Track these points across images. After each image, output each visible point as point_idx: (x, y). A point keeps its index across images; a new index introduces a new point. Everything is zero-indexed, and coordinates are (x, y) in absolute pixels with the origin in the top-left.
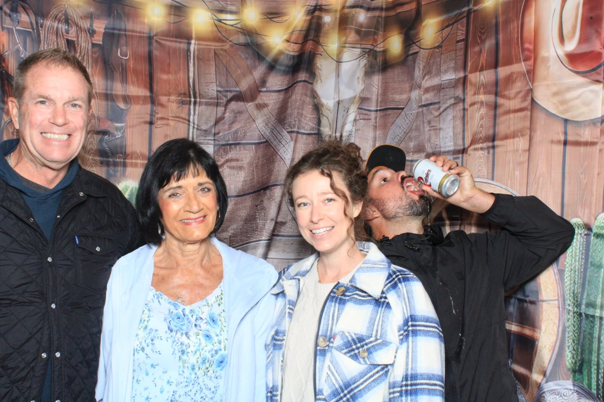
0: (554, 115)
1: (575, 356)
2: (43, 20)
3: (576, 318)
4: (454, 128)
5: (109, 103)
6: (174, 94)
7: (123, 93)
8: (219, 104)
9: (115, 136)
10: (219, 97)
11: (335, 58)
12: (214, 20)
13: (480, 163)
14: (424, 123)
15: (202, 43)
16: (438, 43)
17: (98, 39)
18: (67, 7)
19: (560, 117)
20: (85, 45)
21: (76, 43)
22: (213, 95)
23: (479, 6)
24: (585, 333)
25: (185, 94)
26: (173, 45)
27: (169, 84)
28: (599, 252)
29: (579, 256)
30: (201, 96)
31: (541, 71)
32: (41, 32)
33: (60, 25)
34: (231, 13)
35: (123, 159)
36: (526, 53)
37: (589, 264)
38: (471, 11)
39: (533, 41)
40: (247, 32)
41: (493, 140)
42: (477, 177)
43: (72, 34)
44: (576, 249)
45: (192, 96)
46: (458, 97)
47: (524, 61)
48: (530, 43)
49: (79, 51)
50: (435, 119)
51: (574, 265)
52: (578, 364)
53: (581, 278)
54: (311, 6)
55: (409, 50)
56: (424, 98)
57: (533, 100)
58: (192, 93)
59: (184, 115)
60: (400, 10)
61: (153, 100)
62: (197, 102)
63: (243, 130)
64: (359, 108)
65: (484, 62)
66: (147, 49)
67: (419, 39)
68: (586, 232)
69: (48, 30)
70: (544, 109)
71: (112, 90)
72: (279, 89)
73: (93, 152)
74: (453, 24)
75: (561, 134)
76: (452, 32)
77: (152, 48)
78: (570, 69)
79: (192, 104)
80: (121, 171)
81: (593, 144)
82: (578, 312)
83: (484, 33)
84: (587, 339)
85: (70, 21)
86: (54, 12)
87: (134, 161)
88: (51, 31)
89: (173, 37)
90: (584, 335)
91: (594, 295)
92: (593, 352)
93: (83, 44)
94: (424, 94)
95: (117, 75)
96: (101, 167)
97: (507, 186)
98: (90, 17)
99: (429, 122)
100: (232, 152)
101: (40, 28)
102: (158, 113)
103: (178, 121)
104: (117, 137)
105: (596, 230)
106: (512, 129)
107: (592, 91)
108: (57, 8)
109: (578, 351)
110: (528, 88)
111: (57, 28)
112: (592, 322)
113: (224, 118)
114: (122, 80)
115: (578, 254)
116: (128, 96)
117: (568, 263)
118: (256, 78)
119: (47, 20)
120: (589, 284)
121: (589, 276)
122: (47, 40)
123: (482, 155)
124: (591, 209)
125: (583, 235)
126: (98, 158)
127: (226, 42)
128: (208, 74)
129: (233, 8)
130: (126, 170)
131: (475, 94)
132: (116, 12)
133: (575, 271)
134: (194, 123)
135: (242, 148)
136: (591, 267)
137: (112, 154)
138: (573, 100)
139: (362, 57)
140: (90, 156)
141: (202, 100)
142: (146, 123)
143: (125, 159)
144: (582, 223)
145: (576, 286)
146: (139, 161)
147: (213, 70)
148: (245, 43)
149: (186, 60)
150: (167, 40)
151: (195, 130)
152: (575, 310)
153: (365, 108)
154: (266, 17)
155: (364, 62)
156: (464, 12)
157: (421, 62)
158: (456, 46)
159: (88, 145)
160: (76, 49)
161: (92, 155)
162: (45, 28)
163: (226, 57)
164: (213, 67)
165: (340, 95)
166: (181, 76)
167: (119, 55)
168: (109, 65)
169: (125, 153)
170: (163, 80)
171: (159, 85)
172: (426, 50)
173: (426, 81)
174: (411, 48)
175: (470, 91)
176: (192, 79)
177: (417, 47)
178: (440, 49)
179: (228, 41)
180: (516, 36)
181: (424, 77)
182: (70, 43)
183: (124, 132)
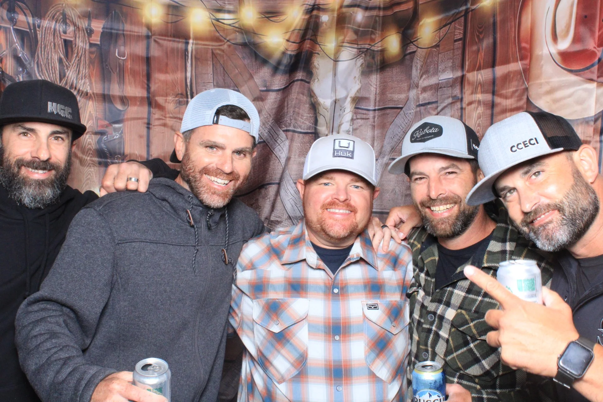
2: (40, 20)
5: (107, 105)
6: (171, 94)
7: (121, 94)
9: (113, 137)
11: (332, 57)
12: (211, 19)
15: (200, 42)
16: (435, 42)
17: (96, 39)
18: (65, 6)
21: (74, 42)
23: (478, 4)
25: (182, 94)
26: (171, 44)
27: (167, 85)
31: (534, 71)
32: (38, 32)
33: (58, 25)
34: (229, 12)
36: (523, 52)
38: (468, 11)
39: (529, 40)
40: (243, 30)
43: (69, 34)
45: (189, 96)
46: (455, 96)
47: (521, 60)
48: (526, 42)
49: (76, 51)
54: (310, 5)
55: (406, 50)
56: (421, 97)
57: (528, 99)
58: (189, 93)
60: (397, 9)
61: (150, 102)
64: (356, 108)
65: (482, 61)
66: (145, 48)
67: (416, 39)
69: (45, 30)
71: (109, 91)
72: (278, 88)
73: (92, 152)
74: (450, 23)
76: (449, 31)
77: (150, 48)
78: (562, 68)
83: (482, 32)
85: (68, 21)
86: (51, 11)
88: (49, 31)
89: (171, 36)
93: (81, 44)
94: (421, 94)
95: (115, 76)
96: (99, 167)
98: (88, 16)
101: (37, 29)
103: (176, 121)
104: (115, 137)
107: (586, 90)
108: (55, 7)
110: (523, 87)
111: (55, 30)
114: (120, 81)
116: (125, 97)
119: (44, 20)
122: (44, 41)
126: (96, 159)
127: (224, 42)
128: (205, 74)
129: (231, 7)
131: (472, 93)
132: (113, 12)
137: (111, 155)
138: (565, 98)
139: (358, 57)
140: (88, 156)
142: (144, 123)
143: (123, 159)
147: (210, 69)
148: (242, 43)
149: (184, 60)
150: (164, 40)
153: (362, 107)
154: (264, 16)
155: (360, 61)
156: (461, 12)
157: (418, 61)
158: (454, 45)
159: (87, 145)
160: (74, 49)
161: (90, 155)
162: (42, 28)
163: (223, 57)
164: (210, 67)
165: (337, 94)
166: (179, 76)
167: (117, 55)
168: (107, 65)
169: (124, 154)
170: (160, 81)
171: (157, 86)
172: (424, 50)
173: (424, 80)
174: (409, 48)
175: (467, 90)
176: (189, 79)
177: (414, 46)
178: (438, 48)
179: (226, 41)
180: (513, 35)
181: (421, 76)
182: (67, 43)
183: (122, 132)
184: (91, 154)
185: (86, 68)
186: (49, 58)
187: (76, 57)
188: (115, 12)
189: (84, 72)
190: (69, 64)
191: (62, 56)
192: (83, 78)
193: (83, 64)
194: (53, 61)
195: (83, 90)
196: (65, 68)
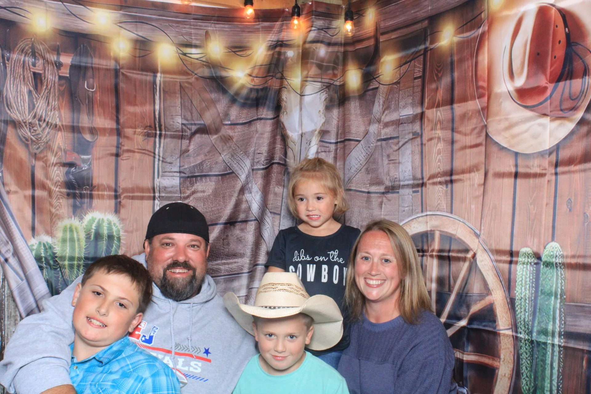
0: (506, 148)
1: (528, 383)
2: (10, 53)
3: (527, 345)
4: (413, 162)
5: (76, 135)
6: (140, 126)
7: (90, 125)
8: (184, 136)
9: (82, 168)
10: (183, 130)
11: (299, 92)
12: (179, 53)
13: (439, 197)
14: (383, 156)
15: (168, 76)
16: (396, 79)
17: (65, 72)
18: (34, 40)
19: (512, 151)
20: (51, 78)
21: (43, 75)
22: (178, 128)
23: (437, 44)
24: (538, 360)
25: (150, 126)
26: (139, 77)
27: (135, 117)
28: (550, 280)
29: (529, 285)
30: (166, 129)
31: (494, 108)
32: (7, 65)
33: (27, 59)
34: (196, 46)
35: (90, 191)
36: (481, 90)
37: (540, 292)
38: (427, 50)
39: (486, 79)
40: (211, 64)
41: (451, 174)
42: (437, 211)
43: (38, 67)
44: (526, 278)
45: (158, 129)
46: (416, 132)
47: (478, 98)
48: (484, 81)
49: (45, 84)
50: (394, 153)
51: (524, 294)
52: (531, 391)
53: (531, 306)
54: (273, 41)
55: (369, 85)
56: (383, 132)
57: (487, 135)
58: (157, 126)
59: (150, 147)
60: (359, 46)
61: (119, 132)
62: (163, 135)
63: (209, 162)
64: (321, 141)
65: (441, 99)
66: (113, 81)
67: (378, 75)
68: (536, 261)
69: (15, 63)
70: (497, 143)
71: (78, 122)
72: (243, 122)
73: (60, 184)
74: (410, 61)
75: (512, 167)
76: (409, 69)
77: (118, 80)
78: (518, 104)
79: (158, 137)
80: (87, 202)
81: (542, 175)
82: (529, 339)
83: (441, 70)
84: (540, 366)
85: (37, 54)
86: (21, 44)
87: (100, 193)
88: (18, 64)
89: (139, 70)
90: (536, 362)
91: (545, 322)
92: (546, 379)
93: (50, 77)
94: (383, 129)
95: (84, 108)
96: (67, 199)
97: (465, 219)
98: (57, 50)
99: (388, 156)
100: (198, 184)
101: (7, 62)
102: (123, 146)
103: (144, 153)
104: (83, 169)
105: (546, 259)
106: (468, 164)
107: (540, 125)
108: (24, 41)
109: (531, 378)
110: (482, 124)
111: (24, 62)
112: (544, 349)
113: (189, 151)
114: (89, 112)
115: (528, 282)
116: (94, 128)
117: (517, 292)
118: (220, 112)
119: (13, 53)
120: (539, 311)
121: (540, 304)
122: (13, 73)
123: (441, 189)
124: (540, 238)
125: (533, 264)
126: (64, 190)
127: (192, 75)
128: (173, 106)
129: (198, 42)
130: (92, 201)
131: (432, 130)
132: (82, 46)
133: (526, 299)
134: (159, 156)
135: (208, 180)
136: (541, 295)
137: (79, 186)
138: (522, 133)
139: (323, 91)
140: (56, 188)
141: (167, 133)
142: (112, 155)
143: (91, 191)
144: (532, 252)
145: (527, 314)
146: (106, 193)
147: (178, 101)
148: (210, 76)
149: (152, 93)
150: (133, 73)
151: (160, 162)
152: (527, 337)
153: (326, 140)
154: (230, 51)
155: (324, 96)
156: (420, 51)
157: (381, 97)
158: (414, 82)
159: (55, 177)
160: (43, 82)
161: (59, 187)
162: (12, 61)
163: (191, 90)
164: (178, 100)
165: (303, 128)
166: (147, 108)
167: (86, 87)
168: (76, 97)
169: (92, 185)
170: (130, 112)
171: (125, 117)
172: (385, 86)
173: (386, 116)
174: (371, 84)
175: (427, 126)
176: (158, 112)
177: (377, 83)
178: (398, 85)
179: (194, 74)
180: (470, 74)
181: (384, 112)
182: (36, 76)
183: (90, 164)
184: (60, 185)
185: (55, 99)
186: (19, 90)
187: (46, 89)
188: (83, 45)
189: (53, 104)
190: (38, 96)
191: (32, 89)
192: (53, 110)
193: (53, 96)
194: (22, 93)
195: (52, 122)
196: (35, 100)
